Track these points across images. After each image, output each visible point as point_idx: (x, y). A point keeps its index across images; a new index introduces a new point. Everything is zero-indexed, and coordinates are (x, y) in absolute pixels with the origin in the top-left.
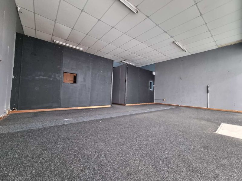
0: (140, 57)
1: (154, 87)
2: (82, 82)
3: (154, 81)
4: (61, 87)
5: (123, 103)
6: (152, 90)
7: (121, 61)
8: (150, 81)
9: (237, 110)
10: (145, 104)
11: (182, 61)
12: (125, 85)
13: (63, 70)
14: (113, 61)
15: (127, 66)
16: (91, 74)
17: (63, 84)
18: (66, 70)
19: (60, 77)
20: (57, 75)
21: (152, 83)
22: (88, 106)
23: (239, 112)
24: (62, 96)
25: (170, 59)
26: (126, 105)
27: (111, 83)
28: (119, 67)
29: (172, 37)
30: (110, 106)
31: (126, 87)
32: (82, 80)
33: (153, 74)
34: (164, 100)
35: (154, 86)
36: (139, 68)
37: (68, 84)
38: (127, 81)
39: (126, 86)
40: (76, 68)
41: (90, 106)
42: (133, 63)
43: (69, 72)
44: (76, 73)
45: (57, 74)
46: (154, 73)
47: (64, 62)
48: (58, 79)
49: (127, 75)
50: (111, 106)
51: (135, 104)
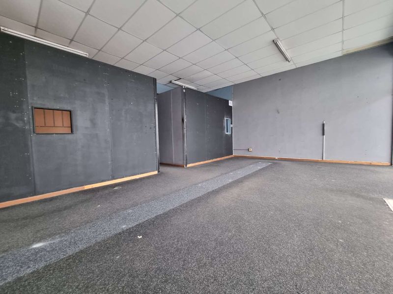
0: (207, 73)
1: (232, 128)
2: (86, 128)
3: (231, 118)
4: (30, 144)
5: (180, 163)
6: (229, 133)
7: (171, 82)
8: (225, 119)
9: (368, 162)
10: (218, 159)
11: (280, 80)
12: (183, 128)
13: (30, 101)
14: (155, 80)
15: (184, 91)
16: (107, 108)
17: (34, 137)
18: (39, 103)
19: (24, 121)
20: (13, 116)
21: (229, 122)
22: (108, 180)
23: (372, 164)
24: (36, 167)
25: (259, 77)
26: (186, 166)
27: (155, 127)
28: (167, 94)
29: (273, 29)
30: (156, 172)
31: (185, 132)
32: (88, 124)
33: (230, 105)
34: (251, 150)
35: (232, 126)
36: (206, 94)
37: (49, 137)
38: (185, 120)
39: (185, 130)
40: (67, 96)
41: (113, 178)
42: (192, 86)
43: (50, 107)
44: (69, 108)
45: (14, 112)
46: (231, 103)
47: (29, 83)
48: (19, 125)
49: (184, 109)
50: (159, 172)
51: (202, 163)
